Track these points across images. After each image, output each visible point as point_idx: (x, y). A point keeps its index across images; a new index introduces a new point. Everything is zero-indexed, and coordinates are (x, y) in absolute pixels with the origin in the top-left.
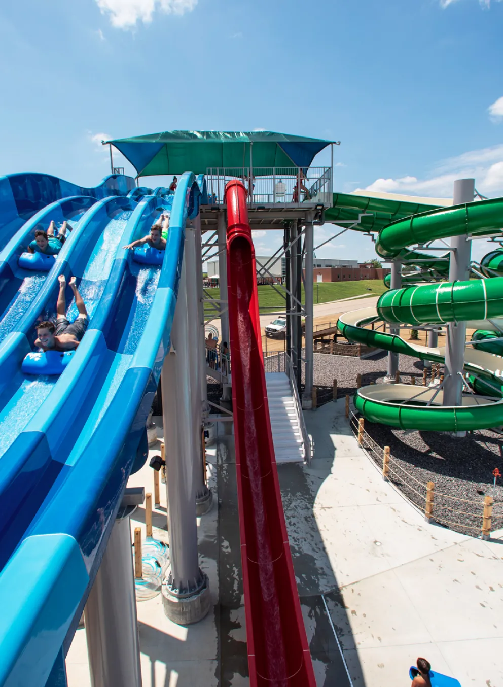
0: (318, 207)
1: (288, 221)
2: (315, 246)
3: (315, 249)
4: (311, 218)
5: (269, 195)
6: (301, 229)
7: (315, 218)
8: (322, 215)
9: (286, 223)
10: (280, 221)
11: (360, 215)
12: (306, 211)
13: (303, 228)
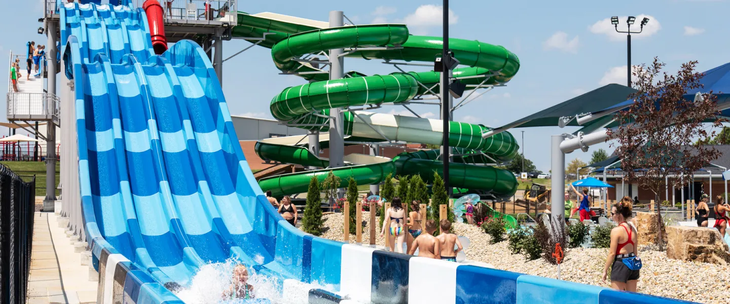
0: (224, 25)
1: (201, 35)
2: (223, 59)
3: (224, 61)
4: (219, 34)
5: (181, 9)
6: (211, 42)
7: (224, 34)
8: (230, 32)
9: (198, 37)
10: (193, 34)
11: (265, 34)
12: (215, 27)
13: (213, 42)
